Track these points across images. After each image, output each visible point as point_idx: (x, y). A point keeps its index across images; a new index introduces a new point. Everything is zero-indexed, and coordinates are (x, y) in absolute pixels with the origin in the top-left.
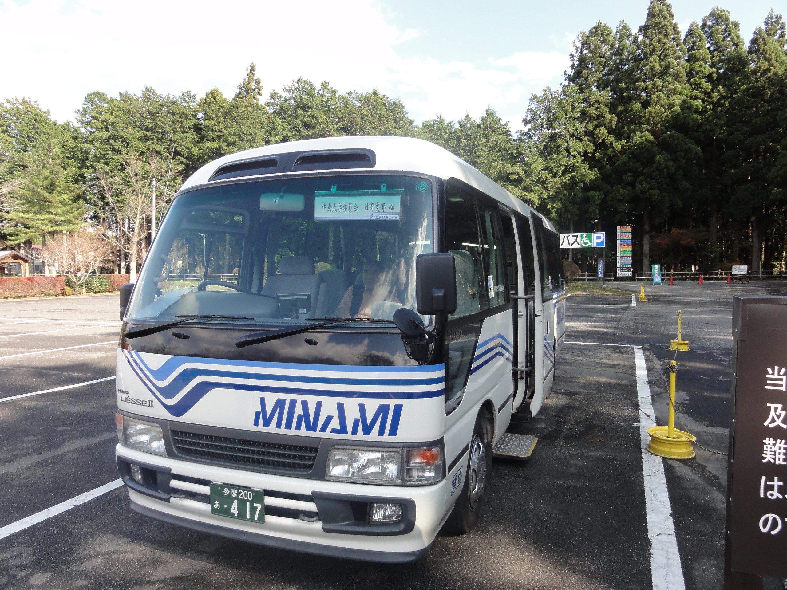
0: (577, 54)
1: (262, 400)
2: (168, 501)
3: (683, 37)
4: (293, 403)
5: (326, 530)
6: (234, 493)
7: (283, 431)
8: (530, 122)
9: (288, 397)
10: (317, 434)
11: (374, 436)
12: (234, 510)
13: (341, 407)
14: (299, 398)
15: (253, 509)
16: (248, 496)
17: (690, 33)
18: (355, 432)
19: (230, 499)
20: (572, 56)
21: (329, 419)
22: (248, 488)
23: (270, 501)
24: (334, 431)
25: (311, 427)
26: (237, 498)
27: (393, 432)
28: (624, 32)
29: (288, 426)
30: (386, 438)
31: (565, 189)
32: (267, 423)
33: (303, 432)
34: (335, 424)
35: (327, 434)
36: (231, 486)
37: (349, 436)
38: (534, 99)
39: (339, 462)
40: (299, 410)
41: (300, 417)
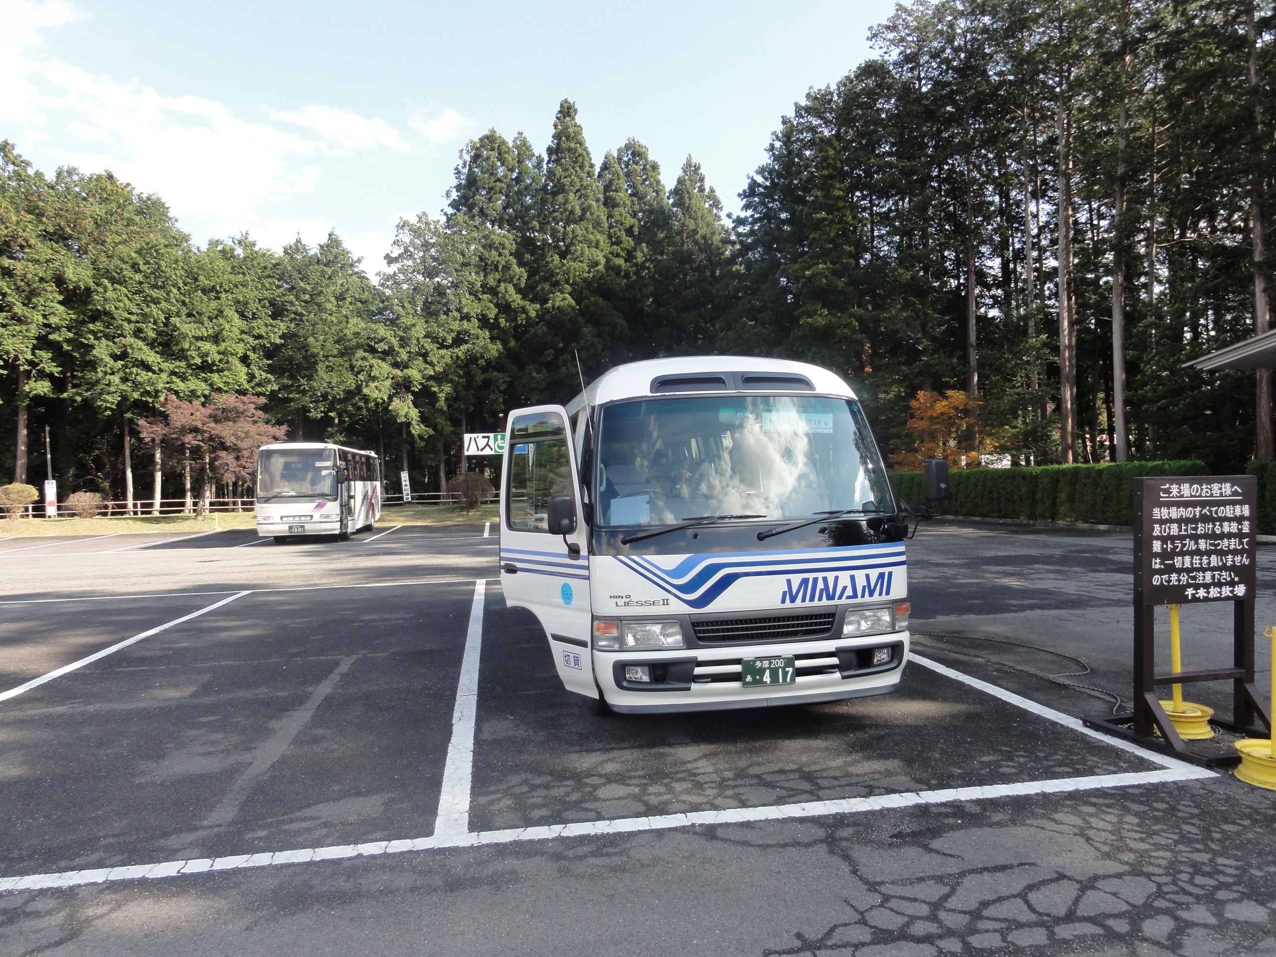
0: (466, 170)
1: (789, 582)
2: (689, 689)
3: (597, 170)
4: (815, 580)
5: (844, 678)
6: (766, 664)
7: (807, 603)
8: (396, 260)
9: (811, 576)
10: (836, 602)
11: (876, 597)
12: (767, 678)
13: (852, 578)
14: (820, 575)
15: (785, 674)
16: (780, 663)
17: (605, 167)
18: (863, 596)
19: (762, 671)
20: (458, 172)
21: (845, 588)
22: (779, 657)
23: (799, 664)
24: (848, 597)
25: (830, 597)
26: (769, 668)
27: (888, 593)
28: (524, 148)
29: (812, 599)
30: (884, 598)
31: (459, 367)
32: (793, 600)
33: (825, 602)
34: (849, 592)
35: (844, 601)
36: (761, 659)
37: (859, 600)
38: (403, 226)
39: (850, 623)
40: (820, 585)
41: (821, 591)
